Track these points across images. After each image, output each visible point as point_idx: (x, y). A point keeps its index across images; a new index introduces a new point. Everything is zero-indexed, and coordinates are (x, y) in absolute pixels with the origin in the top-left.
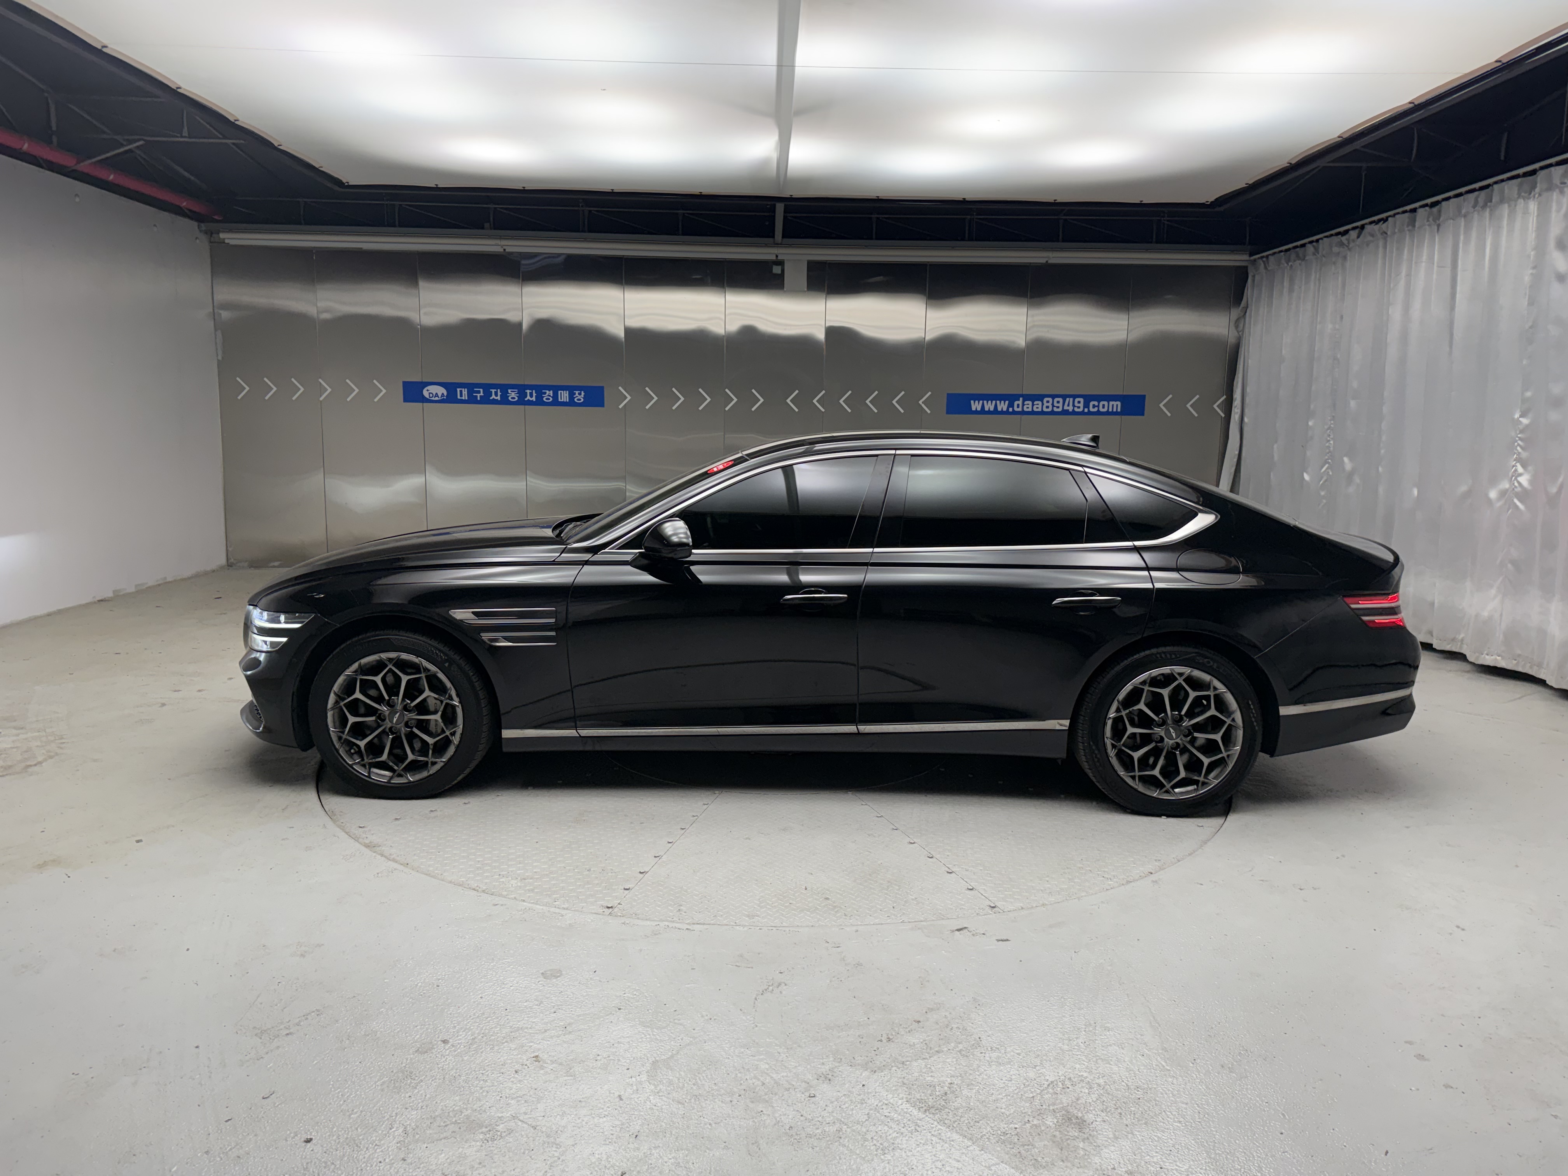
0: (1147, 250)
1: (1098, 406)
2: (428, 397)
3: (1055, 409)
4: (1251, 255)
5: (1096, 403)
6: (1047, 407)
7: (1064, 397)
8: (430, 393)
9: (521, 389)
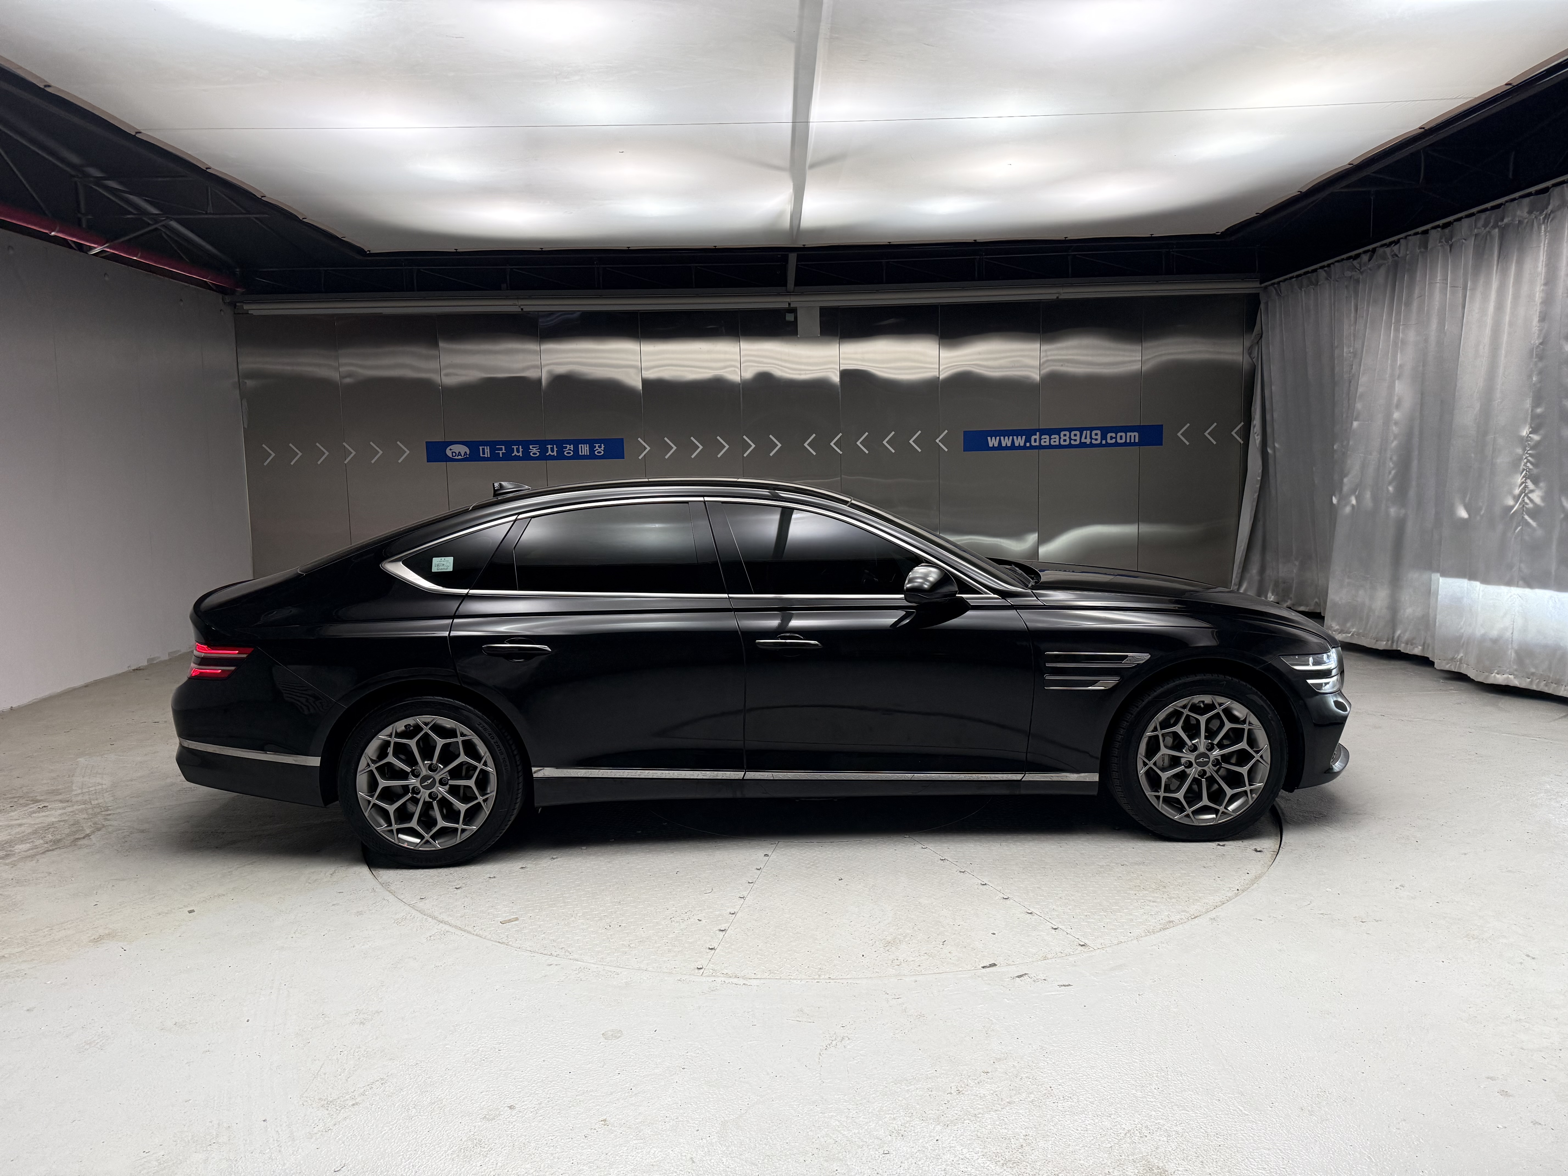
0: (1157, 282)
1: (1116, 438)
2: (451, 456)
3: (1073, 442)
4: (1261, 284)
5: (1114, 435)
6: (1065, 440)
7: (1081, 430)
8: (452, 452)
9: (542, 445)
